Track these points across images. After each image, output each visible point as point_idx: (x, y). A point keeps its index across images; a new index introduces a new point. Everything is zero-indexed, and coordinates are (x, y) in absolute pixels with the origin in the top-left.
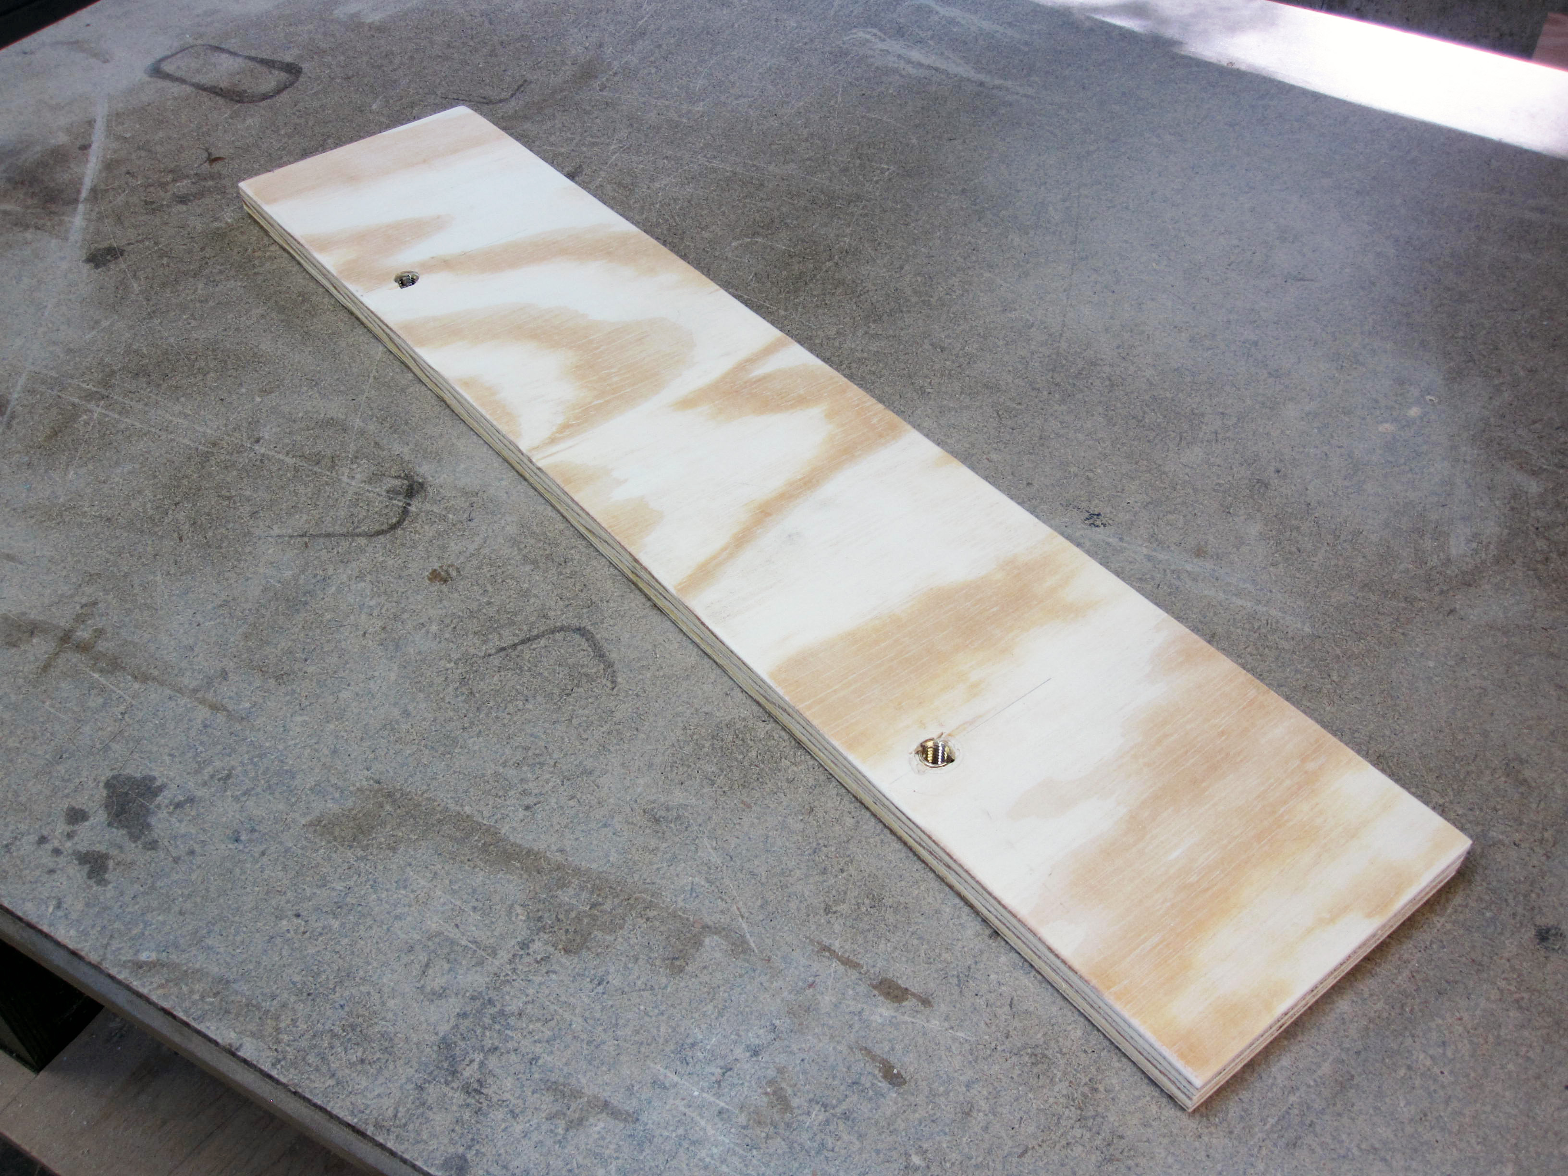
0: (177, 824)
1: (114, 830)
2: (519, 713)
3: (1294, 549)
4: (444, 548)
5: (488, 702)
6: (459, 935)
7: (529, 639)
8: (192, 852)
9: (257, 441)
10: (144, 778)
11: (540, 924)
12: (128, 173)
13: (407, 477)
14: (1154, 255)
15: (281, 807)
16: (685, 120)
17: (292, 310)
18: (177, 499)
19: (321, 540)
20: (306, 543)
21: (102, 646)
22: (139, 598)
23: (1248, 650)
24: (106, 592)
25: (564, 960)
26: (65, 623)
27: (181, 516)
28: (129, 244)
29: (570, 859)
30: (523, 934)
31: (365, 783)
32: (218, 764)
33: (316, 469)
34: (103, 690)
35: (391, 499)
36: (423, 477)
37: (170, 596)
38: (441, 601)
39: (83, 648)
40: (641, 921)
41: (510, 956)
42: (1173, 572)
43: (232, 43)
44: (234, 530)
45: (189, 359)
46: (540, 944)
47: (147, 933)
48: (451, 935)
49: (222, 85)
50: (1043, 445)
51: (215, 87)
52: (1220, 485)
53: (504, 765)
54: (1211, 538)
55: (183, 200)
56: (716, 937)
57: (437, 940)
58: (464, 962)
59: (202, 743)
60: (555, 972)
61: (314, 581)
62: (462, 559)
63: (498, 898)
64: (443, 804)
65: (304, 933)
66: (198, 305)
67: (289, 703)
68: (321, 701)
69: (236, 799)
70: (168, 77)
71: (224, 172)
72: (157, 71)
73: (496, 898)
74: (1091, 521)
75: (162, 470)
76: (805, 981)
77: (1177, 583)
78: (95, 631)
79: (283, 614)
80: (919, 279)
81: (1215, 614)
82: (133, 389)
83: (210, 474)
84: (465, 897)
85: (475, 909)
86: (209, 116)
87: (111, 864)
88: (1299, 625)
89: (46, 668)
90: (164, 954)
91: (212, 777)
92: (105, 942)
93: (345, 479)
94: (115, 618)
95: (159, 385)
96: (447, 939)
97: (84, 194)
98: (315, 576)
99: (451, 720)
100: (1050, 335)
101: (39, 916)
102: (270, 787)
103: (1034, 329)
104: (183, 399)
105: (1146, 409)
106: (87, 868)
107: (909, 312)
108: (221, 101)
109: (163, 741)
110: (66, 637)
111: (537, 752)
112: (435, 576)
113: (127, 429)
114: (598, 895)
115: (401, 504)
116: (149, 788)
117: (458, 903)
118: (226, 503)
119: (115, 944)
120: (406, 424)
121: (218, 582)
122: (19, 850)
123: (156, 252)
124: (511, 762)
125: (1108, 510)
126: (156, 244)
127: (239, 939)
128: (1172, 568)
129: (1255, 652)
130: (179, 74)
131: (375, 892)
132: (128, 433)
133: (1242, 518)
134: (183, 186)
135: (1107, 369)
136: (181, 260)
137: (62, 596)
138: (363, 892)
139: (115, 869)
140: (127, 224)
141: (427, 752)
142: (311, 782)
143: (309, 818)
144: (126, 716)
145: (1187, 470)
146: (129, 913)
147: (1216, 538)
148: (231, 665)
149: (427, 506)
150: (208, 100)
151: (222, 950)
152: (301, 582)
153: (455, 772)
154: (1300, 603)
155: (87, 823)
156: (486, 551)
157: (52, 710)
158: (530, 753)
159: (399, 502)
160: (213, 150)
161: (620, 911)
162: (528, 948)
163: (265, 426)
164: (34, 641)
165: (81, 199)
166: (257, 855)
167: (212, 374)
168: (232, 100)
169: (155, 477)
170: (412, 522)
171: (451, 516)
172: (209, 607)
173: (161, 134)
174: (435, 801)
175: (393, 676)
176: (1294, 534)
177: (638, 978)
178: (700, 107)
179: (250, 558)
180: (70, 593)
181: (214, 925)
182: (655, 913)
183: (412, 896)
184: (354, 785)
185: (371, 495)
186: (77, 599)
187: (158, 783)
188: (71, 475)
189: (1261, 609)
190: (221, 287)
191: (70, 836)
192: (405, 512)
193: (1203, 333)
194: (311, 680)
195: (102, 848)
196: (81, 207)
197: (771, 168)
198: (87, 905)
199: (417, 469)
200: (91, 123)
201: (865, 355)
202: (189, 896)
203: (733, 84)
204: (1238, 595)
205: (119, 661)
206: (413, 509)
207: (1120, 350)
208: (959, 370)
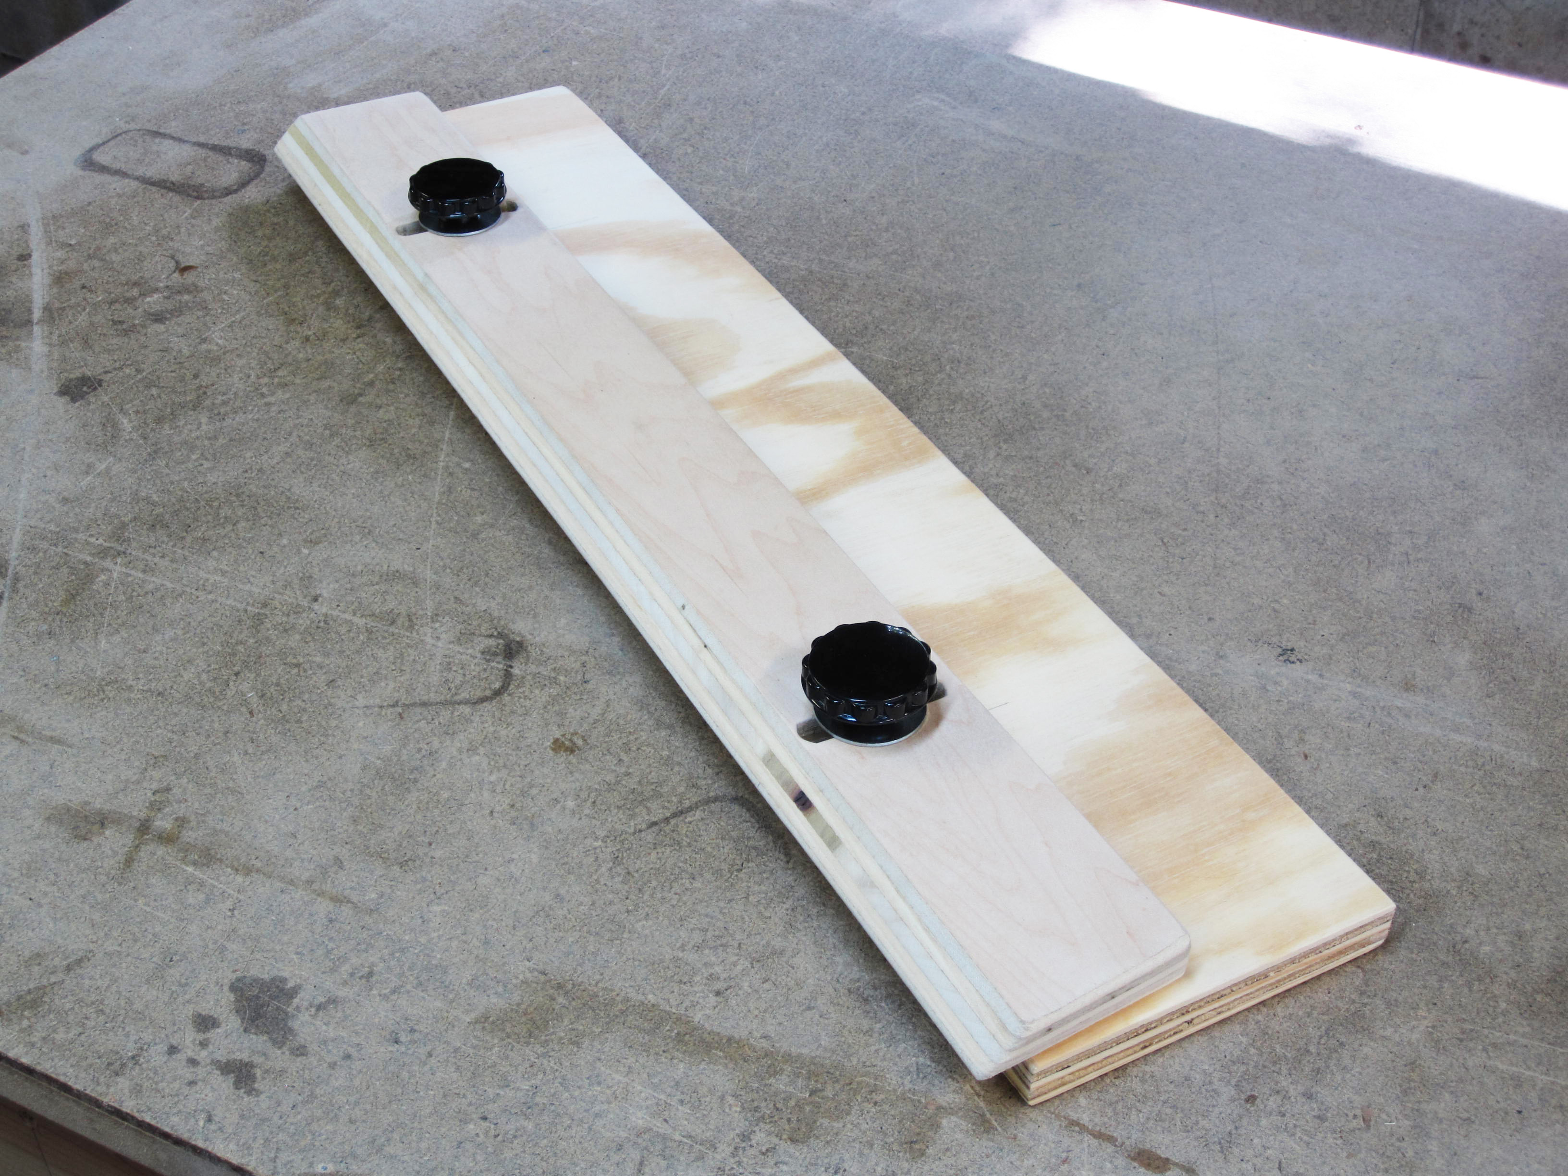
0: (324, 1027)
1: (252, 1036)
2: (689, 893)
3: (1508, 678)
4: (562, 714)
5: (650, 881)
6: (670, 1131)
7: (681, 812)
8: (348, 1057)
9: (315, 599)
10: (273, 980)
11: (757, 1114)
12: (84, 287)
13: (501, 635)
14: (1308, 355)
15: (438, 1004)
16: (739, 209)
17: (320, 446)
18: (236, 669)
19: (418, 710)
20: (400, 714)
21: (189, 836)
22: (219, 782)
23: (1476, 788)
24: (178, 776)
25: (792, 1151)
26: (139, 812)
27: (245, 686)
28: (106, 372)
29: (777, 1045)
30: (741, 1125)
31: (528, 975)
32: (355, 961)
33: (392, 629)
34: (202, 884)
35: (488, 661)
36: (520, 634)
37: (255, 778)
38: (571, 773)
39: (166, 839)
40: (867, 1106)
41: (731, 1149)
42: (1383, 708)
43: (173, 127)
44: (312, 702)
45: (211, 507)
46: (763, 1135)
47: (317, 1144)
48: (661, 1131)
49: (173, 179)
50: (1218, 575)
51: (164, 181)
52: (1419, 611)
53: (683, 948)
54: (1419, 671)
55: (159, 318)
56: (954, 1118)
57: (647, 1136)
58: (682, 1158)
59: (331, 939)
60: (785, 1163)
61: (419, 756)
62: (586, 726)
63: (705, 1089)
64: (623, 994)
65: (496, 1136)
66: (206, 442)
67: (420, 892)
68: (457, 888)
69: (385, 997)
70: (103, 169)
71: (201, 284)
72: (89, 163)
73: (703, 1090)
74: (1285, 657)
75: (209, 634)
76: (1058, 1157)
77: (1390, 721)
78: (176, 819)
79: (392, 794)
80: (1047, 390)
81: (1435, 752)
82: (152, 540)
83: (268, 639)
84: (669, 1090)
85: (682, 1102)
86: (166, 216)
87: (258, 1072)
88: (1525, 759)
89: (129, 861)
90: (342, 1165)
91: (352, 975)
92: (272, 1155)
93: (429, 640)
94: (196, 805)
95: (183, 538)
96: (658, 1135)
97: (37, 314)
98: (420, 750)
99: (611, 903)
100: (1207, 450)
101: (189, 1131)
102: (421, 984)
103: (1186, 445)
104: (215, 553)
105: (1326, 530)
106: (231, 1078)
107: (1042, 429)
108: (177, 198)
109: (285, 938)
110: (144, 828)
111: (717, 933)
112: (558, 746)
113: (157, 590)
114: (816, 1081)
115: (501, 666)
116: (282, 990)
117: (663, 1097)
118: (296, 670)
119: (284, 1157)
120: (487, 575)
121: (307, 761)
122: (148, 1061)
123: (140, 381)
124: (690, 946)
125: (1302, 643)
126: (138, 371)
127: (424, 1145)
128: (1382, 704)
129: (1482, 790)
130: (116, 166)
131: (567, 1089)
132: (158, 595)
133: (1450, 646)
134: (154, 301)
135: (1276, 487)
136: (174, 391)
137: (127, 781)
138: (552, 1091)
139: (264, 1078)
140: (97, 349)
141: (592, 938)
142: (467, 976)
143: (473, 1016)
144: (236, 912)
145: (1381, 596)
146: (292, 1124)
147: (1423, 669)
148: (344, 853)
149: (533, 668)
150: (160, 199)
151: (406, 1158)
152: (404, 757)
153: (628, 959)
154: (1524, 735)
155: (219, 1030)
156: (611, 716)
157: (148, 909)
158: (709, 934)
159: (499, 665)
160: (180, 257)
161: (844, 1096)
162: (750, 1140)
163: (321, 582)
164: (107, 833)
165: (35, 321)
166: (423, 1058)
167: (243, 524)
168: (189, 195)
169: (204, 644)
170: (518, 687)
171: (562, 678)
172: (304, 788)
173: (112, 240)
174: (612, 990)
175: (535, 858)
176: (1507, 661)
177: (877, 1164)
178: (753, 194)
179: (338, 733)
180: (134, 778)
181: (392, 1132)
182: (882, 1096)
183: (608, 1092)
184: (517, 978)
185: (464, 657)
186: (145, 784)
187: (291, 984)
188: (103, 645)
189: (1483, 744)
190: (228, 421)
191: (204, 1044)
192: (508, 676)
193: (1376, 442)
194: (441, 866)
195: (245, 1056)
196: (36, 329)
197: (852, 264)
198: (242, 1117)
199: (512, 626)
200: (24, 228)
201: (1001, 480)
202: (357, 1103)
203: (788, 165)
204: (1456, 729)
205: (213, 852)
206: (516, 671)
207: (1287, 465)
208: (1111, 494)
